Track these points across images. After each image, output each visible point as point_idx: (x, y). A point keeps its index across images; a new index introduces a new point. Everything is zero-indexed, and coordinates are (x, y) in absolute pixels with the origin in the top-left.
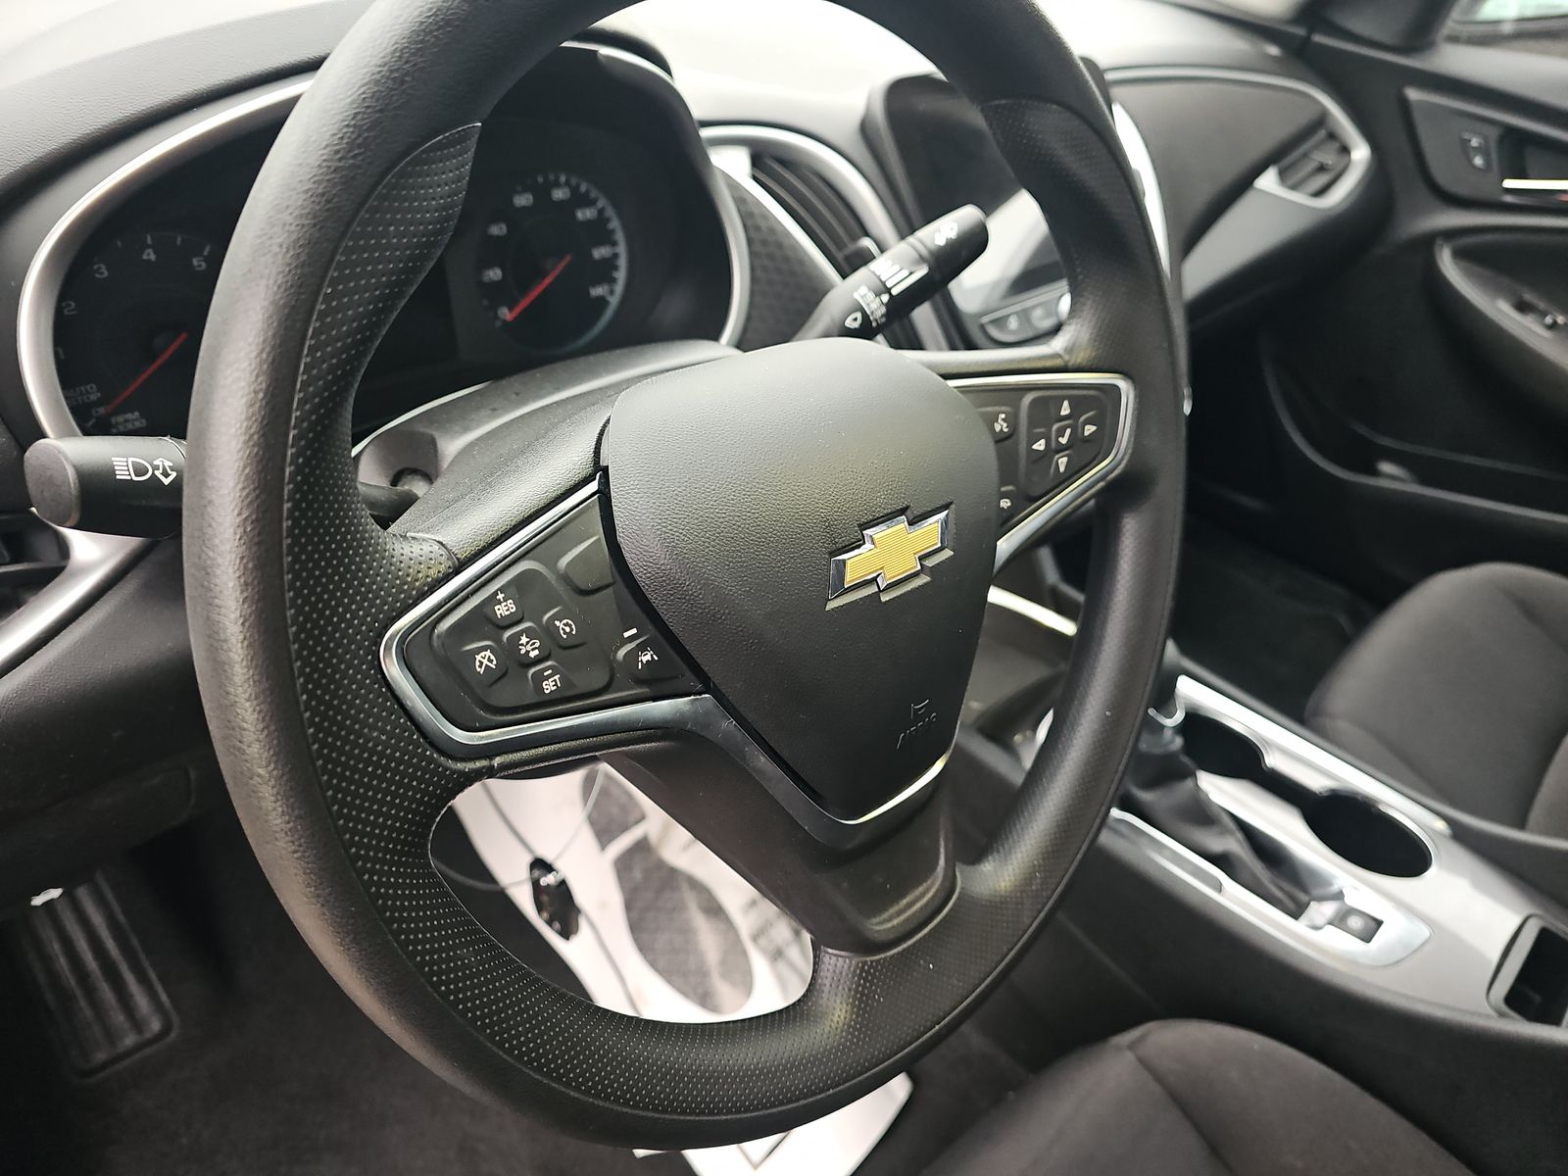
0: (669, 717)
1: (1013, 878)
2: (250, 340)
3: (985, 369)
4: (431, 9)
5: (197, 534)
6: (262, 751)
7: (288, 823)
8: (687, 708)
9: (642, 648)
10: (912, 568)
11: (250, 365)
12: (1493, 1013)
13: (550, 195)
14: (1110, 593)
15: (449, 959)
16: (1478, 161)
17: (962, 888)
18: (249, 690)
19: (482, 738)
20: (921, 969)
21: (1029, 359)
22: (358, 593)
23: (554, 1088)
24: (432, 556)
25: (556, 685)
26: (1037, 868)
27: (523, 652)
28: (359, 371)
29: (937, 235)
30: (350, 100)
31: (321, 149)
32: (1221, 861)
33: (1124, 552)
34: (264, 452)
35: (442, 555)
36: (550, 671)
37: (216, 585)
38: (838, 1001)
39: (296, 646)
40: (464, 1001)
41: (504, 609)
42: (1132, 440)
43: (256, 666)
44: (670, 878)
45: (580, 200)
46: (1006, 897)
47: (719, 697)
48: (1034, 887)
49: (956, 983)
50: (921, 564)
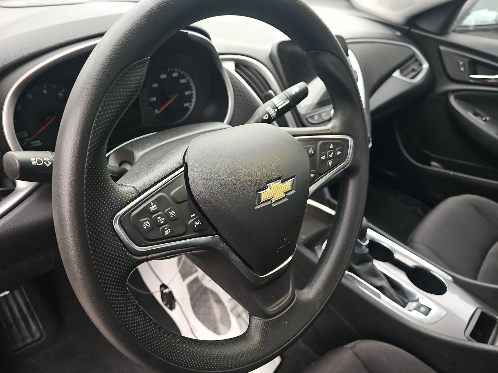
0: (204, 242)
1: (313, 294)
2: (75, 124)
3: (308, 133)
4: (135, 23)
6: (74, 253)
7: (82, 276)
8: (210, 239)
9: (196, 220)
10: (282, 196)
12: (466, 339)
13: (172, 75)
14: (345, 204)
15: (132, 320)
16: (462, 69)
17: (297, 297)
18: (71, 234)
19: (145, 249)
20: (284, 324)
21: (320, 131)
22: (107, 203)
23: (165, 362)
24: (131, 191)
25: (169, 232)
27: (158, 222)
28: (112, 129)
29: (292, 91)
30: (109, 50)
31: (100, 66)
32: (380, 288)
34: (79, 159)
35: (134, 191)
36: (167, 228)
37: (62, 201)
38: (257, 334)
39: (87, 220)
40: (137, 333)
41: (153, 208)
42: (352, 156)
43: (74, 226)
44: (205, 290)
45: (181, 77)
46: (311, 300)
47: (221, 236)
48: (320, 297)
49: (294, 328)
50: (285, 195)
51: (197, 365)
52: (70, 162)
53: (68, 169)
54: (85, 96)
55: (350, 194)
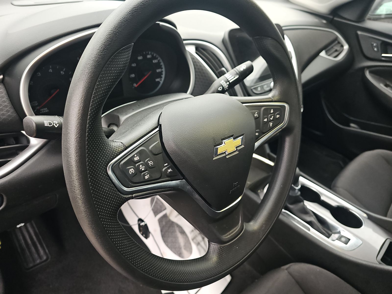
0: (175, 185)
1: (258, 226)
2: (79, 95)
3: (254, 101)
4: (123, 17)
5: (65, 140)
6: (79, 192)
7: (85, 209)
8: (179, 183)
9: (168, 168)
10: (234, 150)
11: (79, 101)
12: (378, 263)
13: (147, 57)
14: (283, 156)
16: (376, 49)
17: (245, 229)
18: (77, 177)
19: (131, 189)
20: (235, 248)
21: (263, 99)
22: (102, 154)
23: (146, 275)
24: (120, 146)
25: (148, 177)
26: (264, 224)
27: (140, 169)
28: (106, 99)
29: (241, 68)
30: (104, 39)
31: (97, 50)
32: (309, 223)
33: (286, 146)
34: (82, 122)
35: (122, 146)
36: (147, 174)
37: (70, 152)
38: (214, 256)
39: (88, 167)
40: (125, 253)
41: (136, 159)
43: (79, 172)
44: (172, 224)
45: (154, 58)
46: (256, 231)
47: (187, 180)
48: (263, 229)
49: (243, 252)
50: (236, 149)
51: (170, 278)
52: (75, 123)
53: (74, 129)
54: (86, 74)
55: (286, 149)
